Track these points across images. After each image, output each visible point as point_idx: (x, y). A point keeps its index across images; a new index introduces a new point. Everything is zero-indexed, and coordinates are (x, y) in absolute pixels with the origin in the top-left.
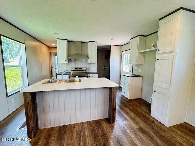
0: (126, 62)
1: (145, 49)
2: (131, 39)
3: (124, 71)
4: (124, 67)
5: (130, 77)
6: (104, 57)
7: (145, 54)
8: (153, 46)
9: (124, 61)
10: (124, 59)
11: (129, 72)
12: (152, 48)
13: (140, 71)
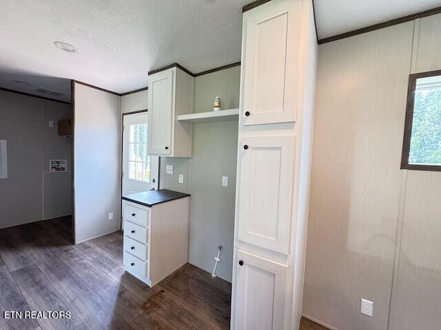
0: (138, 148)
1: (194, 113)
2: (150, 73)
3: (132, 176)
4: (132, 165)
5: (150, 206)
6: (51, 124)
7: (193, 127)
8: (217, 104)
9: (132, 146)
10: (132, 140)
11: (148, 181)
12: (216, 109)
13: (181, 180)
